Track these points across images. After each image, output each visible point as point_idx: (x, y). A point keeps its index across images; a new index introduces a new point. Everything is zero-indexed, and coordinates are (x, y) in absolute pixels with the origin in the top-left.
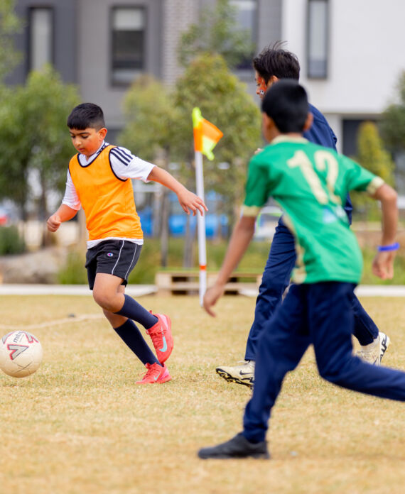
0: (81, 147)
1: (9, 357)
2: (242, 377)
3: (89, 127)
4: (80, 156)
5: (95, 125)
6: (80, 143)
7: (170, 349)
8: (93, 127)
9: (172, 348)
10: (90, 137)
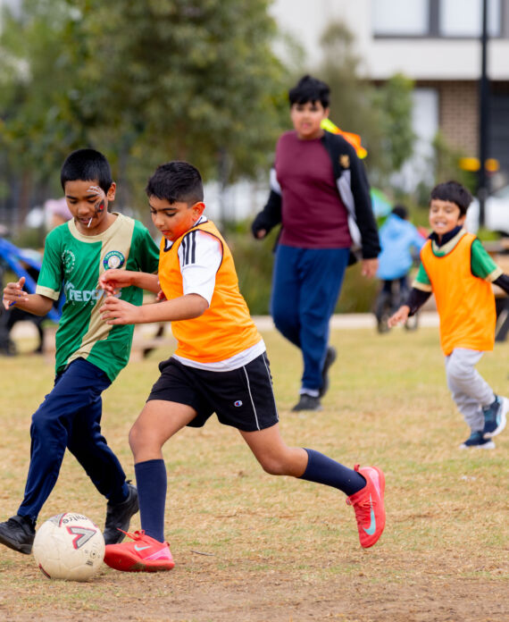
1: (72, 545)
5: (187, 197)
6: (162, 223)
7: (380, 531)
9: (382, 531)
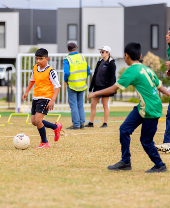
0: (40, 63)
2: (162, 148)
3: (43, 56)
4: (38, 67)
8: (44, 57)
10: (43, 60)
